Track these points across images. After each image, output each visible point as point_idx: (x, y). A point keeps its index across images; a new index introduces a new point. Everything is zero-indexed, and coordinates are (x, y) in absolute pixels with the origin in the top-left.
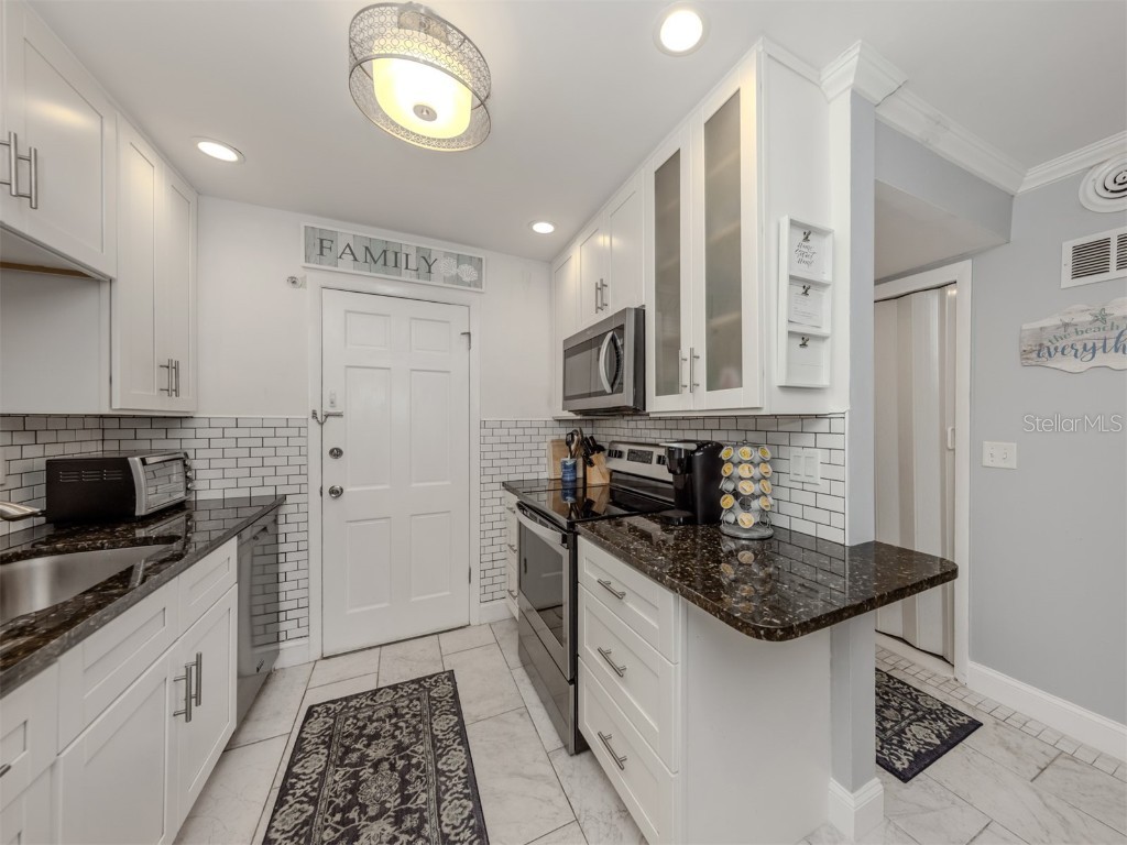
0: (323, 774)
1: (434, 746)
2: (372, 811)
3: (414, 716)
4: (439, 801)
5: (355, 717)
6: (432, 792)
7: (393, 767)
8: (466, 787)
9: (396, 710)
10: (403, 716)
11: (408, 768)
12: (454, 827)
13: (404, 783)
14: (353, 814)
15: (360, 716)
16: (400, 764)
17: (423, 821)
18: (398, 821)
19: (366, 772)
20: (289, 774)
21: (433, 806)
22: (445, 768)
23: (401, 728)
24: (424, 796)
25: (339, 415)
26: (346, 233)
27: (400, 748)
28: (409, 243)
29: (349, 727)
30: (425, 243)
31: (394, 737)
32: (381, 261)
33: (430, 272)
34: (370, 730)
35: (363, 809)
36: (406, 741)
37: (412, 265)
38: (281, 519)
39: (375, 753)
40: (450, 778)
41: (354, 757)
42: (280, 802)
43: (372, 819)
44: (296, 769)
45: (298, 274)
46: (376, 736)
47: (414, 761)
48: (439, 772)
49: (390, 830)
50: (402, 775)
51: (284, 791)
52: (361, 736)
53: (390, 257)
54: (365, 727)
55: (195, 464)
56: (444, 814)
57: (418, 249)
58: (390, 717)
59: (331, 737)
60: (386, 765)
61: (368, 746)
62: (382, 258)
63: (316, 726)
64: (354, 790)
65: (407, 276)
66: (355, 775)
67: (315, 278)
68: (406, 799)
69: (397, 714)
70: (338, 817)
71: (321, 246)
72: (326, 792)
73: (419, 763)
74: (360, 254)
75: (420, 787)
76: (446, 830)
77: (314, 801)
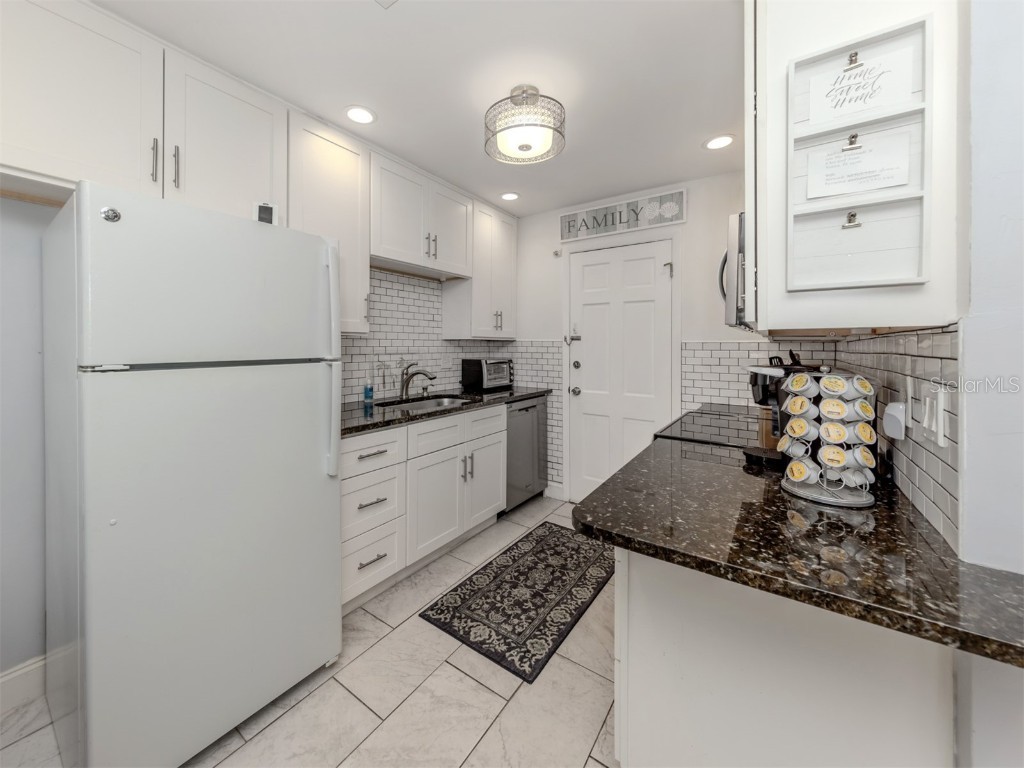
0: (526, 553)
1: (580, 578)
2: (529, 583)
3: (585, 557)
4: (558, 604)
5: (558, 539)
6: (558, 598)
7: (552, 573)
8: (575, 610)
9: (579, 548)
10: (579, 553)
11: (559, 578)
12: (552, 621)
13: (551, 583)
14: (522, 578)
15: (561, 540)
16: (558, 574)
17: (543, 605)
18: (534, 596)
19: (541, 566)
20: (516, 544)
21: (553, 603)
22: (575, 593)
23: (573, 558)
24: (553, 596)
25: (578, 339)
26: (582, 212)
27: (564, 567)
28: (620, 203)
29: (551, 542)
30: (632, 198)
31: (566, 560)
32: (603, 224)
33: (637, 219)
34: (559, 549)
35: (527, 579)
36: (570, 566)
37: (624, 219)
38: (549, 404)
39: (552, 561)
40: (572, 599)
41: (543, 555)
42: (505, 553)
43: (526, 586)
44: (519, 544)
45: (558, 248)
46: (559, 554)
47: (564, 578)
48: (570, 593)
49: (528, 596)
50: (553, 580)
51: (510, 549)
52: (553, 548)
53: (610, 218)
54: (557, 546)
55: (516, 367)
56: (554, 611)
57: (628, 204)
58: (573, 549)
59: (542, 540)
60: (551, 569)
61: (551, 555)
62: (604, 221)
63: (540, 532)
64: (530, 569)
65: (620, 228)
66: (536, 563)
67: (565, 249)
68: (545, 590)
69: (577, 551)
70: (516, 574)
71: (569, 226)
72: (521, 561)
73: (565, 580)
74: (590, 223)
75: (555, 591)
76: (548, 618)
77: (514, 561)
